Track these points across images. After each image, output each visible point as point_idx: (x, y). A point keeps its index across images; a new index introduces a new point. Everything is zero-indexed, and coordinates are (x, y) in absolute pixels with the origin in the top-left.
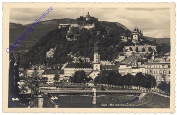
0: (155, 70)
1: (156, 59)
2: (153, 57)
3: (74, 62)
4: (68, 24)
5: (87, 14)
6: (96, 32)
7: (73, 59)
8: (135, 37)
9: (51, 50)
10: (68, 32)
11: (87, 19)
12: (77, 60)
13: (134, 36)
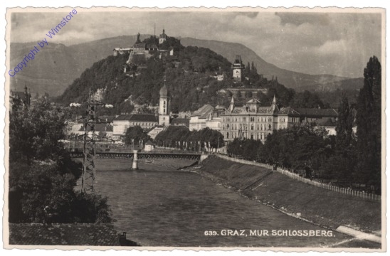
0: (234, 124)
1: (236, 108)
2: (232, 106)
3: (135, 112)
4: (129, 49)
5: (162, 33)
6: (174, 63)
7: (133, 108)
8: (237, 73)
9: (99, 91)
10: (127, 62)
11: (161, 41)
12: (139, 110)
13: (235, 71)
